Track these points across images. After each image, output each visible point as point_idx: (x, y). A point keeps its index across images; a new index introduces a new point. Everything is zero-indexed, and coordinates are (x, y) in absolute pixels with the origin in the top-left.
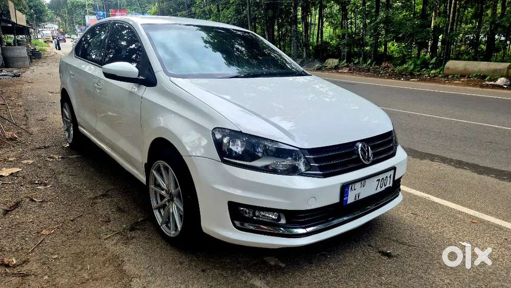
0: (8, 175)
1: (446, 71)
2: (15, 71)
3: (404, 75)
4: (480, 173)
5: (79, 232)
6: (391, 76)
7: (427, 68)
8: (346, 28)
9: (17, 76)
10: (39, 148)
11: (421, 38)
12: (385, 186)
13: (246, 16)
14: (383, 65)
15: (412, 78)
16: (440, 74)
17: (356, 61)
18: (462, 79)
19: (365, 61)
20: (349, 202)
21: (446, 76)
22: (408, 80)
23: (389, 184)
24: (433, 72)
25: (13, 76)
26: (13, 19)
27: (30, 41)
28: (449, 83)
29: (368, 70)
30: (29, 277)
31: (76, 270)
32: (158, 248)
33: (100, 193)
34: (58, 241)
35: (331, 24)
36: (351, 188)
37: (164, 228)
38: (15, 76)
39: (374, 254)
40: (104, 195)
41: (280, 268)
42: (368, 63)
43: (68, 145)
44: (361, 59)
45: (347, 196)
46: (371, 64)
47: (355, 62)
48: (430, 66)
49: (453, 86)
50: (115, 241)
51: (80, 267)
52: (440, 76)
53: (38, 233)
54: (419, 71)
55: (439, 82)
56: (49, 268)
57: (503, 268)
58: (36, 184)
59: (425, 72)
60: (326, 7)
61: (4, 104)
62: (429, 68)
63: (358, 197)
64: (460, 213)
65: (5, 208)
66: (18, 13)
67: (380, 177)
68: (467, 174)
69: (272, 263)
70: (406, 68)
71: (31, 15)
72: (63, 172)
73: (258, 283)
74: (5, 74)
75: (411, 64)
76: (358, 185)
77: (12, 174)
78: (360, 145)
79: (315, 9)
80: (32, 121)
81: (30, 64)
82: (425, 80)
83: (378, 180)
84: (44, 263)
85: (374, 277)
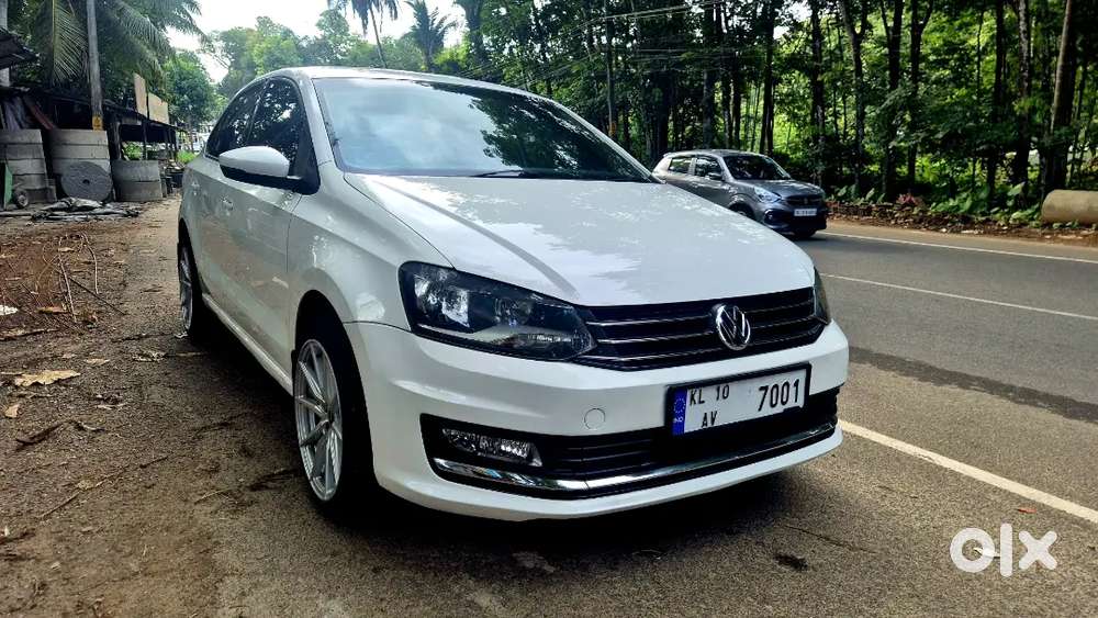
0: (51, 382)
1: (1045, 213)
2: (132, 207)
3: (947, 221)
4: (1073, 415)
5: (149, 488)
6: (920, 223)
7: (1004, 206)
8: (821, 123)
9: (132, 216)
10: (128, 339)
11: (988, 142)
12: (783, 403)
13: (603, 102)
14: (901, 199)
15: (965, 229)
16: (1033, 219)
17: (843, 192)
18: (1085, 232)
19: (862, 192)
20: (687, 429)
21: (1048, 224)
22: (958, 232)
23: (796, 401)
24: (1016, 215)
25: (125, 216)
26: (142, 110)
27: (175, 155)
28: (1054, 239)
29: (868, 211)
30: (22, 563)
31: (118, 555)
32: (297, 523)
33: (216, 420)
34: (104, 502)
35: (793, 117)
36: (692, 398)
37: (315, 483)
38: (129, 214)
39: (762, 558)
40: (223, 425)
41: (543, 574)
42: (868, 196)
43: (185, 334)
44: (853, 188)
45: (683, 414)
46: (874, 199)
47: (839, 194)
48: (1010, 203)
49: (1061, 245)
50: (213, 508)
51: (128, 550)
52: (1034, 223)
53: (70, 485)
54: (983, 214)
55: (1029, 237)
56: (68, 548)
57: (1064, 605)
58: (99, 399)
59: (998, 215)
60: (780, 81)
61: (90, 263)
62: (1007, 207)
63: (713, 422)
64: (996, 490)
65: (25, 438)
66: (154, 99)
67: (770, 382)
68: (1042, 416)
69: (530, 565)
70: (953, 207)
71: (183, 106)
72: (158, 382)
73: (484, 599)
74: (109, 210)
75: (965, 199)
76: (709, 394)
77: (58, 382)
78: (721, 309)
79: (758, 86)
80: (133, 290)
81: (164, 196)
82: (996, 233)
83: (762, 389)
84: (61, 540)
85: (749, 604)
